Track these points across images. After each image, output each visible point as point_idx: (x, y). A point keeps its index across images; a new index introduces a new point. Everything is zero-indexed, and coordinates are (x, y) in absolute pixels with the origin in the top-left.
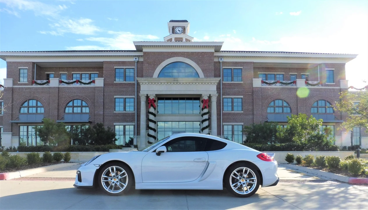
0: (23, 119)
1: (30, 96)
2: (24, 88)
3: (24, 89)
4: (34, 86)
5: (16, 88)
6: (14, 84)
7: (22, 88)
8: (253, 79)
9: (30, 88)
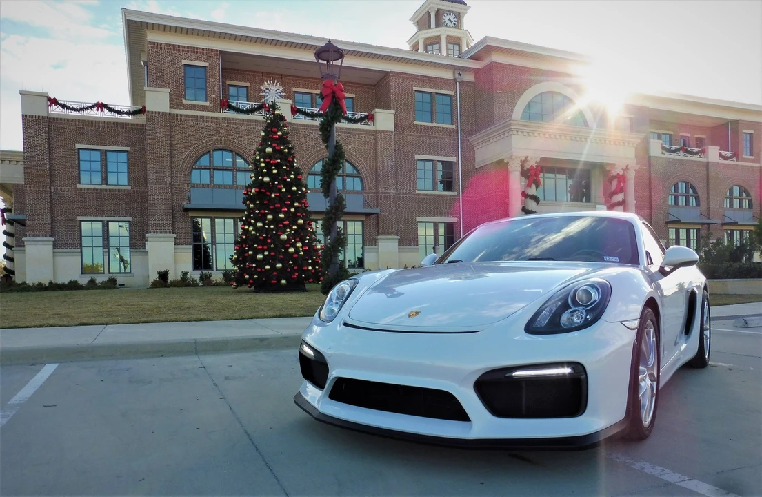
0: (199, 199)
1: (217, 140)
2: (201, 117)
3: (199, 121)
4: (225, 114)
5: (178, 115)
6: (173, 105)
7: (195, 116)
8: (651, 140)
9: (216, 118)
